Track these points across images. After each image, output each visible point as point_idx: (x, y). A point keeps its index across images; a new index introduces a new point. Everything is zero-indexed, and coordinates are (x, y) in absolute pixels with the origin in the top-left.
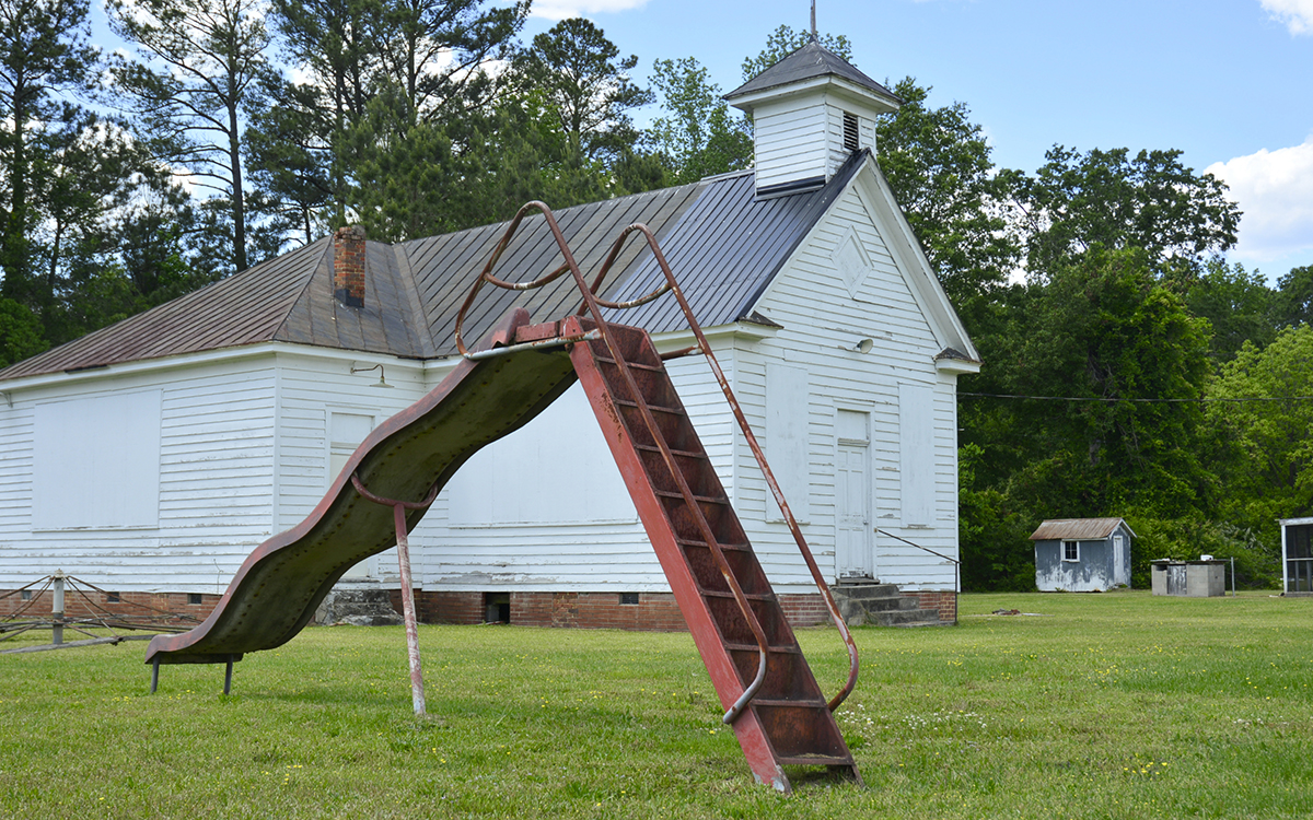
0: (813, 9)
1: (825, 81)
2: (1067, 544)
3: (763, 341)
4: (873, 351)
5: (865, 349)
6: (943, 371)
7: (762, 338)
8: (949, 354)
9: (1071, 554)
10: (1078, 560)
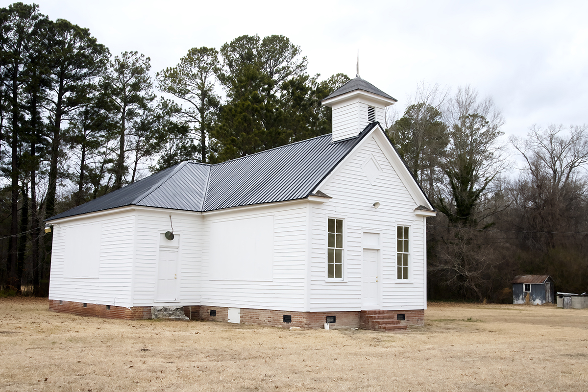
0: (357, 65)
1: (358, 92)
2: (526, 285)
3: (324, 204)
4: (380, 207)
5: (376, 206)
6: (418, 216)
7: (324, 202)
8: (421, 208)
9: (527, 289)
10: (531, 292)
